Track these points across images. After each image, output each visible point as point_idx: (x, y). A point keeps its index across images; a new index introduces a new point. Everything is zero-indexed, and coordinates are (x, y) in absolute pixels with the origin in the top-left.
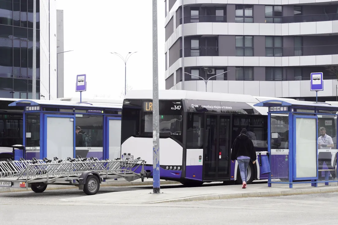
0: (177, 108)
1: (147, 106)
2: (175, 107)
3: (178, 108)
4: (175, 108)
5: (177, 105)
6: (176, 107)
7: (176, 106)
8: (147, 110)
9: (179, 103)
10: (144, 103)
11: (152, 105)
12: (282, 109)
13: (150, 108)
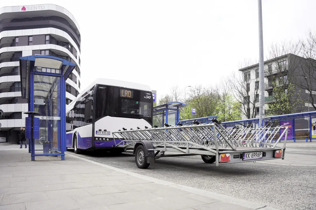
1: (122, 92)
3: (149, 98)
5: (148, 95)
8: (123, 96)
9: (149, 94)
10: (121, 90)
11: (127, 93)
12: (174, 108)
13: (126, 94)
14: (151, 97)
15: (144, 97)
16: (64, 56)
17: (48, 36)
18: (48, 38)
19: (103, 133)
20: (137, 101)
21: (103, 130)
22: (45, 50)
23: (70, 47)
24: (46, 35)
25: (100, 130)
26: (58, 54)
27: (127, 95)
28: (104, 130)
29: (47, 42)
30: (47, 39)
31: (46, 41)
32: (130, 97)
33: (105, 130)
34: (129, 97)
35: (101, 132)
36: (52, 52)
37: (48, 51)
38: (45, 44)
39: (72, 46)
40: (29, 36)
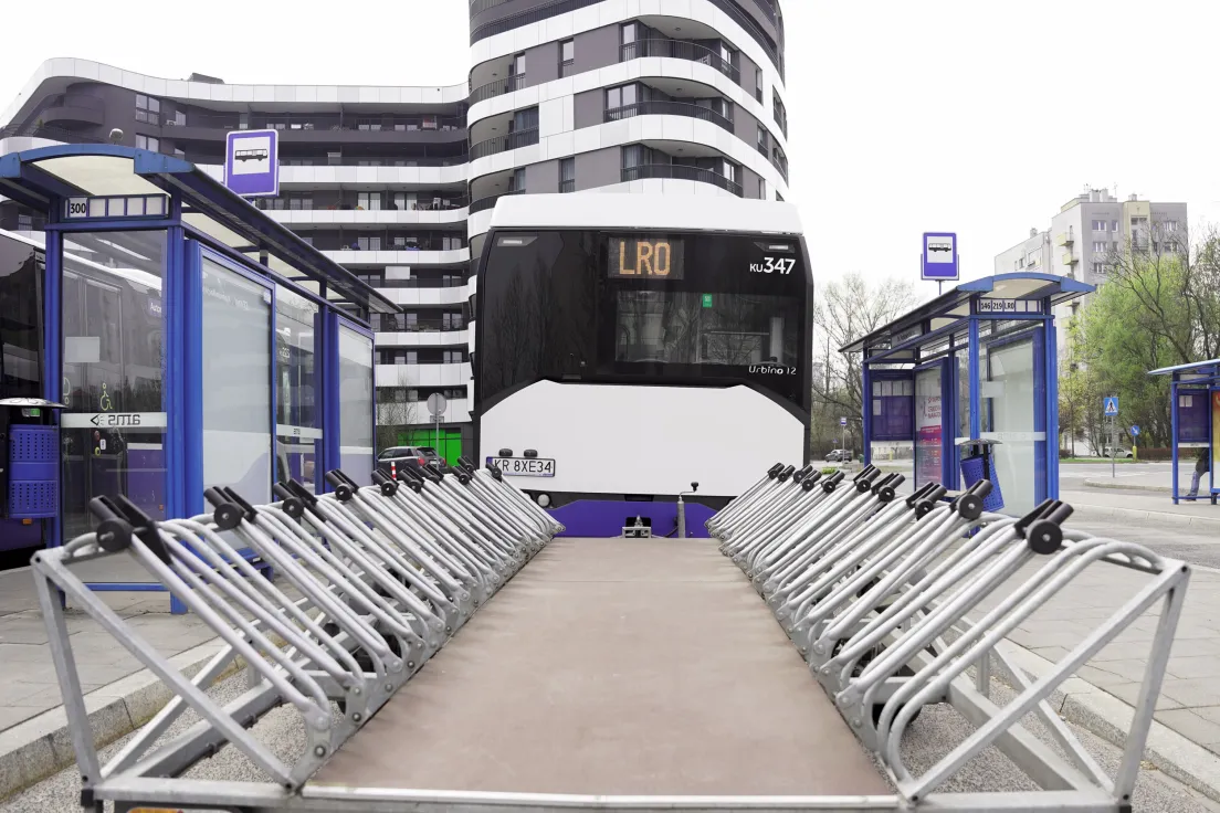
0: (776, 267)
1: (622, 255)
2: (768, 264)
3: (782, 269)
4: (768, 268)
5: (777, 256)
6: (774, 263)
7: (771, 259)
8: (623, 271)
9: (785, 247)
10: (612, 243)
11: (650, 253)
12: (1021, 307)
13: (643, 263)
14: (793, 261)
15: (752, 267)
16: (702, 99)
17: (632, 27)
18: (630, 34)
19: (522, 466)
20: (708, 292)
21: (518, 453)
22: (620, 86)
23: (725, 54)
24: (622, 25)
25: (506, 454)
26: (677, 95)
27: (648, 266)
28: (526, 454)
29: (627, 52)
30: (627, 41)
31: (622, 47)
32: (665, 272)
33: (531, 455)
34: (657, 271)
35: (512, 461)
36: (649, 88)
37: (634, 86)
38: (621, 60)
39: (735, 52)
40: (561, 42)
